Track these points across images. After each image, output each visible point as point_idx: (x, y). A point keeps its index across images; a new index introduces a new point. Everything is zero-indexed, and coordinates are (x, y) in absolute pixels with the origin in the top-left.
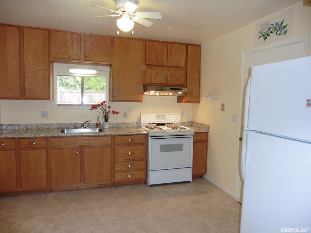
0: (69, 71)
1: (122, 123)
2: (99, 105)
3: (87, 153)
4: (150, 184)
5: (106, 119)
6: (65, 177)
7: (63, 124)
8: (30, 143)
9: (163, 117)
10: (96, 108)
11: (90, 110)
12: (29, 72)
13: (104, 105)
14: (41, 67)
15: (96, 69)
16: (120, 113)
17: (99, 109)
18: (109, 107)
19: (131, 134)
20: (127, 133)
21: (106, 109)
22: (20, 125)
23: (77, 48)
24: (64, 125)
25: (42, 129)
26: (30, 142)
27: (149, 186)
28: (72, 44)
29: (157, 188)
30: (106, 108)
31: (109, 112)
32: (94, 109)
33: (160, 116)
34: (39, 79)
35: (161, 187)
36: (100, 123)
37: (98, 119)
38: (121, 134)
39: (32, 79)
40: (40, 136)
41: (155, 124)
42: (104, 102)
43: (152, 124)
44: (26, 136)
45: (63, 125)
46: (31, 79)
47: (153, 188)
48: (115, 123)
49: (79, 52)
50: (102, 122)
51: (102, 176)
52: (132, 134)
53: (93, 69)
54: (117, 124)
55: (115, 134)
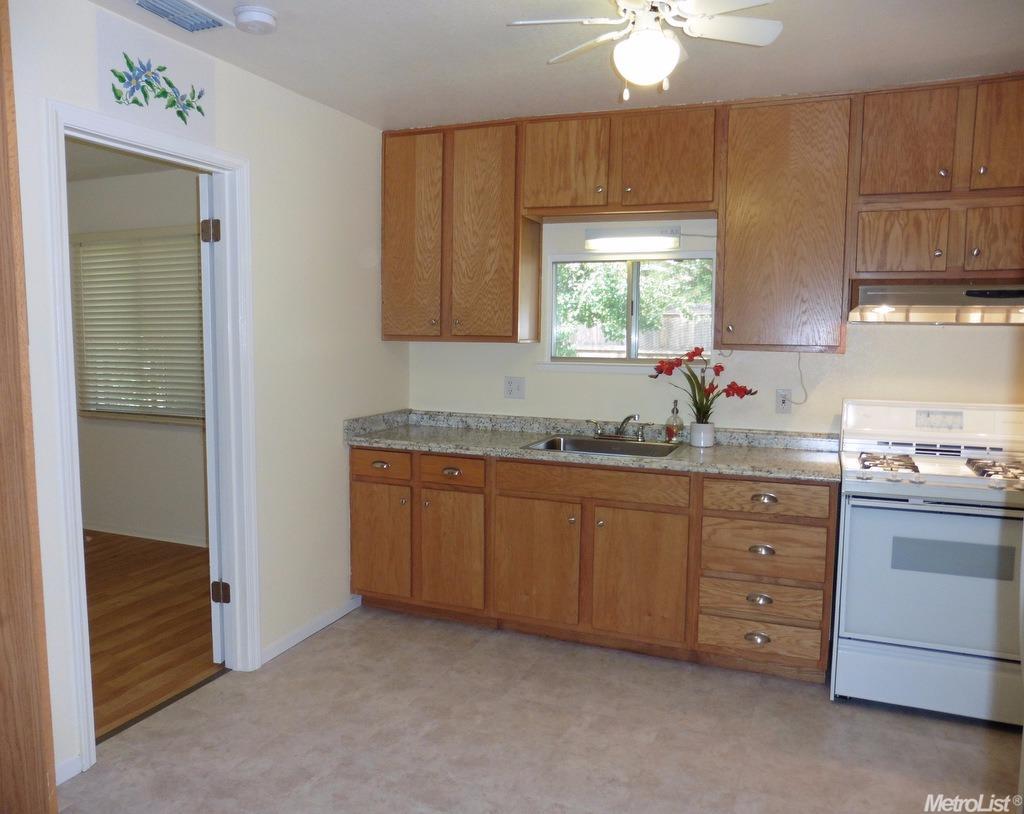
0: (586, 247)
1: (769, 433)
2: (678, 362)
3: (601, 526)
4: (840, 692)
5: (703, 415)
6: (534, 592)
7: (566, 420)
8: (446, 472)
9: (949, 419)
10: (669, 372)
11: (651, 377)
12: (463, 258)
13: (699, 362)
14: (493, 242)
15: (674, 232)
16: (756, 393)
17: (679, 376)
18: (718, 370)
19: (764, 474)
20: (750, 473)
21: (703, 378)
22: (450, 415)
23: (599, 168)
24: (568, 426)
25: (506, 432)
26: (445, 469)
27: (832, 698)
28: (582, 157)
29: (863, 716)
30: (703, 371)
31: (712, 388)
32: (663, 376)
33: (933, 413)
34: (487, 278)
35: (886, 717)
36: (681, 427)
37: (675, 411)
38: (726, 470)
39: (469, 277)
40: (468, 453)
41: (911, 445)
42: (698, 352)
43: (894, 444)
44: (435, 448)
45: (563, 424)
46: (469, 281)
47: (847, 710)
48: (741, 431)
49: (603, 180)
50: (687, 423)
51: (650, 615)
52: (772, 476)
53: (664, 233)
54: (747, 433)
55: (701, 470)
